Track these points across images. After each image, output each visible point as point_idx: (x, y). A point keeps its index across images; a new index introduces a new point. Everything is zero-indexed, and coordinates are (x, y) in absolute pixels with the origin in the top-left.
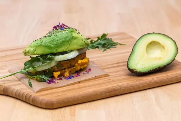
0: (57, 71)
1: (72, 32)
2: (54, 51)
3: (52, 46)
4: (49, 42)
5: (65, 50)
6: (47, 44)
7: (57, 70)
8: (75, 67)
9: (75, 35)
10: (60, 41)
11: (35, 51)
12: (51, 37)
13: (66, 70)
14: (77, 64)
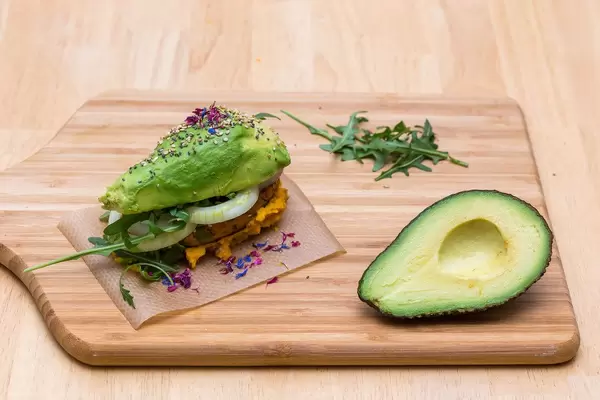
0: (196, 246)
1: (240, 136)
2: (189, 198)
3: (184, 185)
4: (173, 176)
5: (218, 194)
6: (168, 181)
7: (197, 243)
8: (246, 230)
9: (248, 145)
10: (206, 169)
11: (135, 203)
12: (181, 158)
13: (222, 242)
14: (252, 222)
